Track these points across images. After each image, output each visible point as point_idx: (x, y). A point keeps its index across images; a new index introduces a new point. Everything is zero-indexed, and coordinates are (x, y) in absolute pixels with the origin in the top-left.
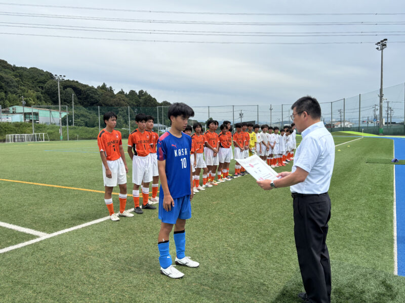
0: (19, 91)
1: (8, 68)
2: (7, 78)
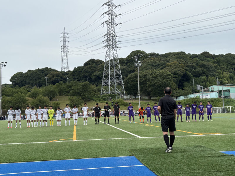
0: (217, 74)
1: (210, 57)
2: (208, 65)
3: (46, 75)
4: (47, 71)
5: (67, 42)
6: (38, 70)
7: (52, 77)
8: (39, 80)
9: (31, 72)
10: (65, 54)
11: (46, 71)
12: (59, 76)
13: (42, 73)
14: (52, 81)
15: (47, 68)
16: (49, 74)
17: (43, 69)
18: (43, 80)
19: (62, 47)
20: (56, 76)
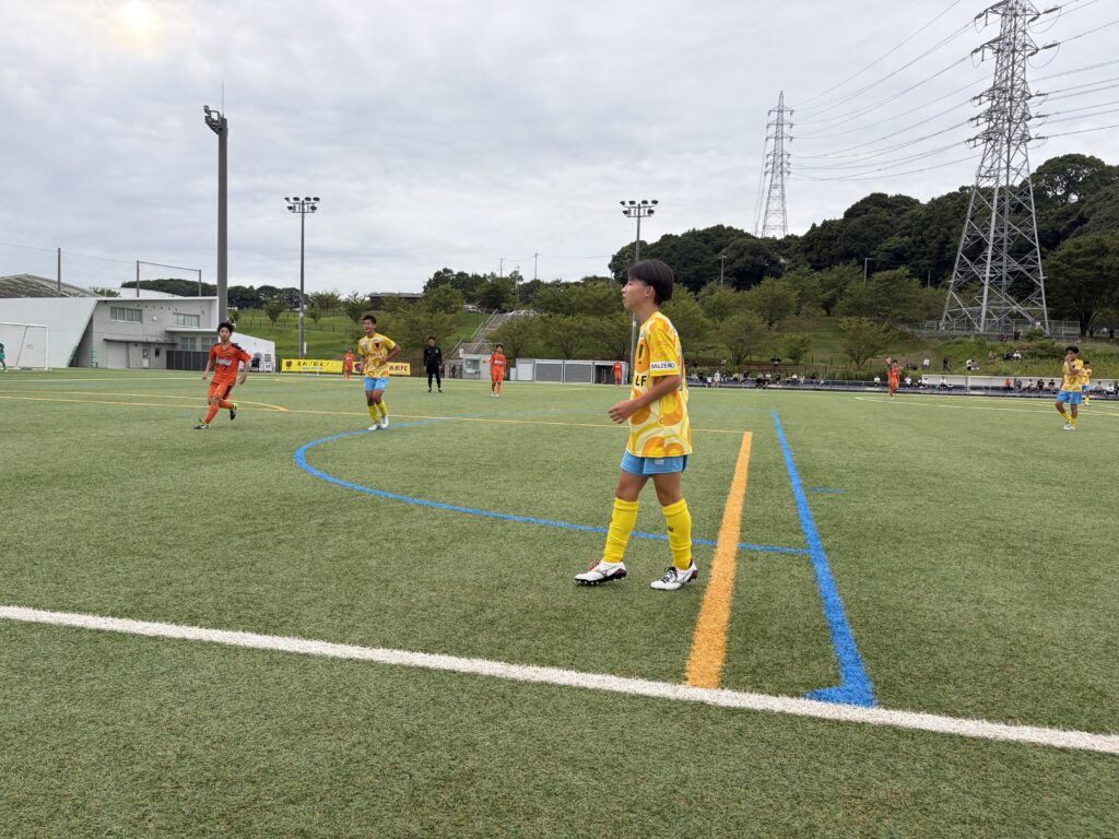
3: (717, 250)
4: (720, 236)
5: (786, 141)
6: (694, 234)
7: (738, 257)
8: (697, 267)
9: (673, 242)
10: (779, 182)
11: (718, 237)
12: (759, 254)
13: (706, 242)
14: (737, 270)
15: (720, 227)
16: (727, 246)
17: (708, 229)
18: (707, 266)
19: (771, 158)
20: (751, 254)
